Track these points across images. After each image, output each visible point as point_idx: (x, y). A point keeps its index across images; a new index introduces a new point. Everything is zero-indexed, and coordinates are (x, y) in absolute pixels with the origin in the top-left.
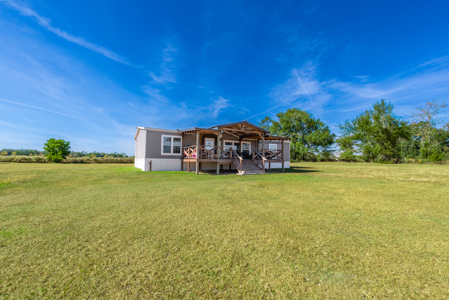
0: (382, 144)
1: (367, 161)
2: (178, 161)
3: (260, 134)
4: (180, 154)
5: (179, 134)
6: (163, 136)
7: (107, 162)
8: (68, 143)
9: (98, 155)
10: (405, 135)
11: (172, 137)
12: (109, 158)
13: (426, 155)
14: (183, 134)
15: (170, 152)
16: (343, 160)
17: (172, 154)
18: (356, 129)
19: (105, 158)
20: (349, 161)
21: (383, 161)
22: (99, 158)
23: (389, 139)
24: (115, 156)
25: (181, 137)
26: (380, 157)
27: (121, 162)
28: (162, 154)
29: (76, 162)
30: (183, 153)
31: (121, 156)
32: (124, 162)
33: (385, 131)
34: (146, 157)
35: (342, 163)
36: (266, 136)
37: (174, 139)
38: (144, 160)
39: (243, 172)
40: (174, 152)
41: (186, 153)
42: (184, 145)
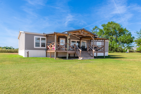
2: (44, 52)
3: (92, 36)
4: (45, 48)
5: (44, 36)
6: (35, 37)
11: (41, 37)
16: (138, 52)
17: (40, 47)
19: (1, 49)
24: (7, 48)
25: (46, 38)
28: (35, 47)
30: (47, 46)
31: (10, 48)
32: (12, 52)
34: (25, 49)
35: (137, 53)
36: (95, 38)
37: (42, 38)
38: (24, 51)
39: (81, 58)
40: (42, 46)
41: (49, 47)
42: (47, 42)
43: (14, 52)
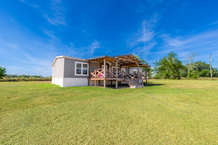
0: (173, 71)
1: (165, 79)
2: (86, 80)
4: (87, 75)
5: (87, 62)
6: (76, 63)
7: (31, 80)
8: (4, 69)
9: (26, 77)
10: (182, 67)
11: (82, 63)
12: (33, 78)
13: (191, 76)
14: (89, 62)
15: (80, 73)
16: (155, 78)
17: (82, 75)
18: (160, 64)
19: (30, 78)
20: (157, 79)
21: (173, 79)
22: (26, 78)
23: (175, 69)
24: (36, 77)
25: (88, 64)
26: (172, 77)
27: (40, 80)
28: (76, 74)
29: (10, 81)
30: (90, 74)
32: (42, 81)
33: (174, 65)
34: (64, 77)
35: (155, 79)
36: (139, 64)
37: (84, 65)
38: (63, 80)
39: (134, 87)
40: (83, 74)
41: (92, 74)
42: (90, 69)
43: (44, 81)
